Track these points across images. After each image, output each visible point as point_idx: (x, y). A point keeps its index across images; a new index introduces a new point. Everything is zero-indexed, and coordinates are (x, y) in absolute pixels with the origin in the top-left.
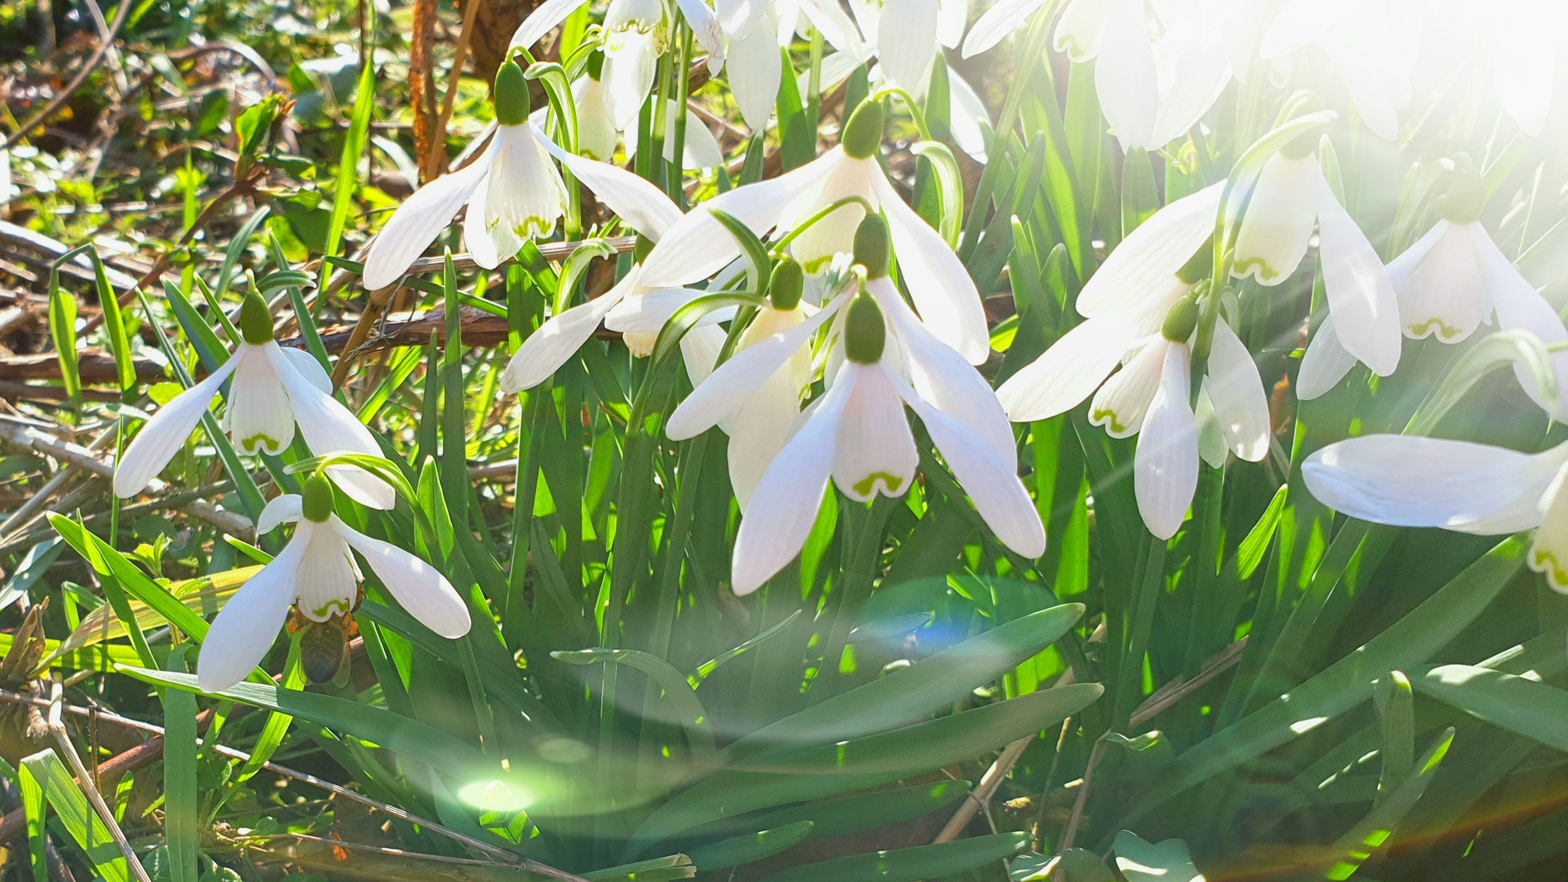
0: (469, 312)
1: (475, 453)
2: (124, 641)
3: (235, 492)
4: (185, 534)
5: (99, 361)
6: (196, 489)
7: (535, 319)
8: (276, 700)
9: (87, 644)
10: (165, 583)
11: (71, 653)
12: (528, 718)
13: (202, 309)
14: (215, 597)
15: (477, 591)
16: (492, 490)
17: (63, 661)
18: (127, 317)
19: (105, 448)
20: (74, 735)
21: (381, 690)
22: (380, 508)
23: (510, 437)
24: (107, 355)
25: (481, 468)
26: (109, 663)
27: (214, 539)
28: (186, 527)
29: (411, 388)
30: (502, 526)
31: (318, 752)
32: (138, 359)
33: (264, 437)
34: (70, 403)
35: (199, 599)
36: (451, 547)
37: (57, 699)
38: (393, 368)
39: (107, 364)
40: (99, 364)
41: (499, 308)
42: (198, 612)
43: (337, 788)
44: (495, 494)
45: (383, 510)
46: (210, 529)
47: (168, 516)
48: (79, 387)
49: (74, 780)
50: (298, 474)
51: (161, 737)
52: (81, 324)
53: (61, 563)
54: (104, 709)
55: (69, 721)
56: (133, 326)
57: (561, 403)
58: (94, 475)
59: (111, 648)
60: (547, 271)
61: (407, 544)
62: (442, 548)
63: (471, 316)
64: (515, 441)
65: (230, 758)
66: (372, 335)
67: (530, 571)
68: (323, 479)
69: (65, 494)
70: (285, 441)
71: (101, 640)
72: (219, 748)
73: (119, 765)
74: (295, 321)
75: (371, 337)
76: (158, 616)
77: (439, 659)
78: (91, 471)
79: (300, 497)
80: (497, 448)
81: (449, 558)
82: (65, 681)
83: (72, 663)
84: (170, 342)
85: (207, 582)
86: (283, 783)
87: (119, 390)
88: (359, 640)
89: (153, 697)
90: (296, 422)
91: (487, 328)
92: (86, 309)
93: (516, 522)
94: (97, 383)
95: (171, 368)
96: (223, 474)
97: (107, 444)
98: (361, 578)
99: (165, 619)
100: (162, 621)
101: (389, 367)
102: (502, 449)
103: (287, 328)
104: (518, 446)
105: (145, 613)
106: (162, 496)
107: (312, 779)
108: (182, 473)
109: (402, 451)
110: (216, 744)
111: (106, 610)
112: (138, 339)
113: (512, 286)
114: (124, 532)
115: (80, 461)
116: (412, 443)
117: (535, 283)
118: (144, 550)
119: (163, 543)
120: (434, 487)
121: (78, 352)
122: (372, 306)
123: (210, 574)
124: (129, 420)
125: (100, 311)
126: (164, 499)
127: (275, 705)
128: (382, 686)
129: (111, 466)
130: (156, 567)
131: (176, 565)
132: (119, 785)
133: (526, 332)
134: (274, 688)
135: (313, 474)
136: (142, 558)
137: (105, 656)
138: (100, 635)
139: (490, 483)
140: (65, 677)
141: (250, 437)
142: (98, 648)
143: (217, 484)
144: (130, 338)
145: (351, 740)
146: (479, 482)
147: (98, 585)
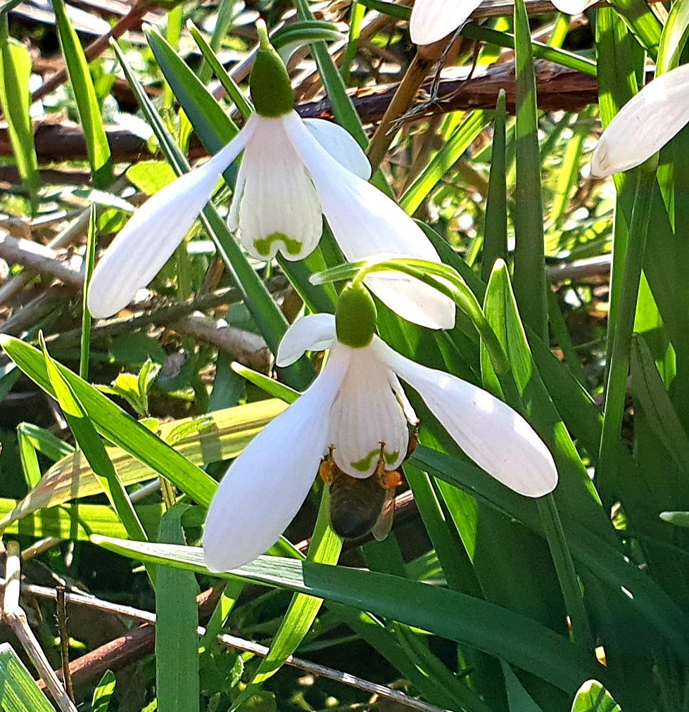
0: (545, 66)
1: (555, 246)
2: (100, 499)
3: (242, 302)
4: (177, 358)
5: (61, 132)
6: (190, 300)
7: (633, 77)
8: (302, 578)
9: (50, 505)
10: (153, 424)
11: (30, 516)
12: (630, 595)
13: (193, 60)
14: (218, 441)
15: (562, 433)
16: (577, 294)
17: (20, 526)
18: (97, 73)
19: (70, 246)
20: (36, 623)
21: (436, 559)
22: (437, 327)
23: (600, 226)
24: (72, 125)
25: (563, 266)
26: (80, 528)
27: (215, 363)
28: (178, 349)
29: (469, 163)
30: (591, 343)
31: (355, 641)
32: (112, 129)
33: (283, 237)
34: (23, 187)
35: (198, 443)
36: (529, 374)
37: (14, 577)
38: (446, 138)
39: (72, 136)
40: (62, 136)
41: (585, 62)
42: (197, 460)
43: (380, 689)
44: (580, 299)
45: (440, 330)
46: (209, 351)
47: (153, 334)
48: (36, 167)
49: (37, 683)
50: (329, 285)
51: (151, 625)
52: (36, 83)
53: (15, 396)
54: (74, 589)
55: (29, 605)
56: (104, 85)
57: (668, 186)
58: (57, 282)
59: (83, 510)
60: (648, 16)
61: (470, 373)
62: (517, 379)
63: (548, 72)
64: (608, 230)
65: (241, 651)
66: (420, 98)
67: (629, 402)
68: (362, 291)
69: (19, 306)
70: (310, 241)
71: (70, 498)
72: (227, 638)
73: (97, 662)
74: (317, 78)
75: (419, 101)
76: (144, 467)
77: (514, 520)
78: (52, 276)
79: (333, 317)
80: (583, 240)
81: (525, 390)
82: (23, 553)
83: (32, 528)
84: (153, 105)
85: (208, 421)
86: (308, 681)
87: (88, 170)
88: (407, 496)
89: (138, 573)
90: (323, 216)
91: (569, 86)
92: (42, 63)
93: (611, 338)
94: (57, 161)
95: (156, 142)
96: (225, 279)
97: (74, 240)
98: (414, 420)
99: (154, 471)
100: (149, 473)
101: (441, 136)
102: (589, 241)
103: (307, 87)
104: (611, 237)
105: (126, 463)
106: (147, 309)
107: (348, 678)
108: (172, 278)
109: (458, 245)
110: (222, 633)
111: (76, 459)
112: (110, 101)
113: (603, 35)
114: (99, 356)
115: (39, 263)
116: (472, 234)
117: (632, 31)
118: (125, 381)
119: (151, 370)
120: (506, 299)
121: (33, 120)
122: (420, 61)
123: (210, 411)
124: (101, 209)
125: (60, 63)
126: (150, 313)
127: (301, 585)
128: (438, 554)
129: (78, 270)
130: (142, 403)
131: (166, 398)
132: (97, 689)
133: (622, 98)
134: (299, 563)
135: (349, 285)
136: (122, 391)
137: (75, 519)
138: (69, 492)
139: (574, 286)
140: (22, 548)
141: (264, 237)
142: (65, 509)
143: (218, 292)
144: (100, 100)
145: (399, 626)
146: (560, 284)
147: (63, 425)
